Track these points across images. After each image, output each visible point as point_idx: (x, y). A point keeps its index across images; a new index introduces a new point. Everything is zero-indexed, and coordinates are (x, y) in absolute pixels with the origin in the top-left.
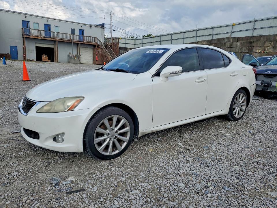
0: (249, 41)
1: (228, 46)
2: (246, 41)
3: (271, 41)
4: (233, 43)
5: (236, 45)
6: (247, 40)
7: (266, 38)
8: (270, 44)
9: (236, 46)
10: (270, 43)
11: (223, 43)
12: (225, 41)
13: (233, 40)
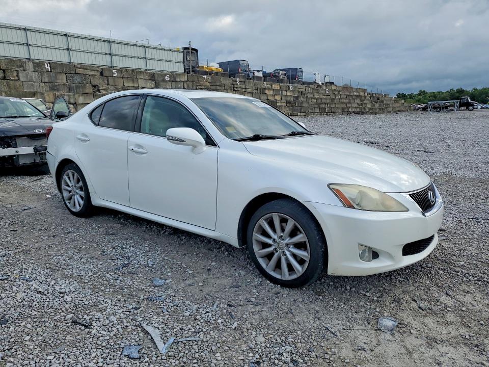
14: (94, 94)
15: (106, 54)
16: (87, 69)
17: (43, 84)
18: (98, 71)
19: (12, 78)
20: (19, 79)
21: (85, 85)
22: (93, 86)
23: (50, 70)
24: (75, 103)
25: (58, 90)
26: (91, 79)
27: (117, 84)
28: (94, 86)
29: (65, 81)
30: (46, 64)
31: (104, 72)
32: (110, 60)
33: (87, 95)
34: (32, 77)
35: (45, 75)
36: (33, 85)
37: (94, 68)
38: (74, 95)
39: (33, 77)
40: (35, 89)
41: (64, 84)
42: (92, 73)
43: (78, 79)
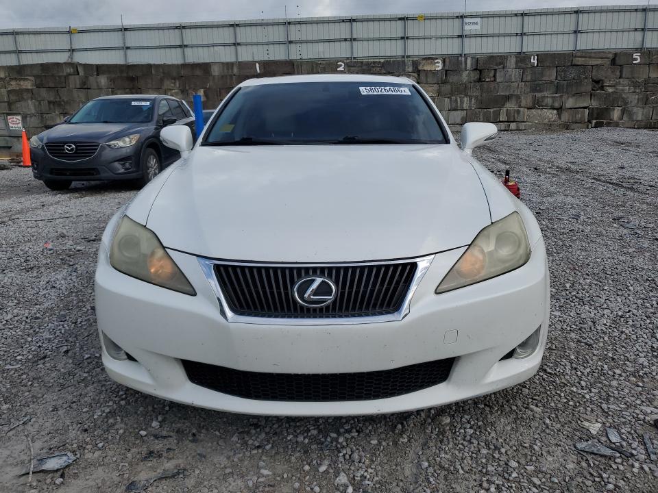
0: (125, 75)
1: (75, 84)
2: (119, 75)
3: (175, 79)
4: (87, 77)
5: (97, 82)
6: (122, 71)
7: (161, 71)
8: (172, 85)
9: (98, 86)
10: (173, 81)
11: (60, 77)
12: (63, 72)
13: (84, 71)
14: (591, 95)
15: (636, 30)
16: (590, 57)
17: (523, 84)
18: (608, 58)
19: (487, 80)
20: (495, 80)
21: (581, 81)
22: (593, 81)
23: (536, 65)
24: (561, 108)
25: (540, 91)
26: (594, 71)
27: (636, 75)
28: (597, 82)
29: (553, 78)
30: (532, 57)
31: (617, 58)
32: (641, 39)
33: (581, 96)
34: (511, 76)
35: (529, 72)
36: (510, 86)
37: (602, 55)
38: (561, 97)
39: (513, 75)
40: (512, 91)
41: (552, 82)
42: (599, 62)
43: (572, 74)
